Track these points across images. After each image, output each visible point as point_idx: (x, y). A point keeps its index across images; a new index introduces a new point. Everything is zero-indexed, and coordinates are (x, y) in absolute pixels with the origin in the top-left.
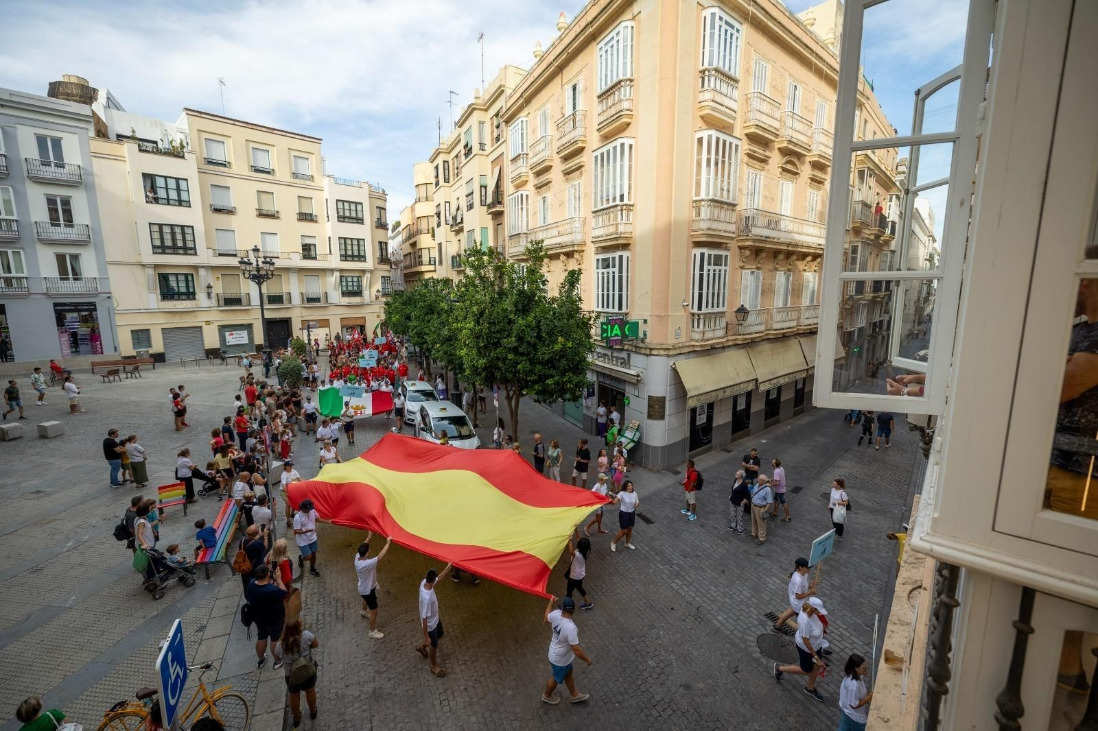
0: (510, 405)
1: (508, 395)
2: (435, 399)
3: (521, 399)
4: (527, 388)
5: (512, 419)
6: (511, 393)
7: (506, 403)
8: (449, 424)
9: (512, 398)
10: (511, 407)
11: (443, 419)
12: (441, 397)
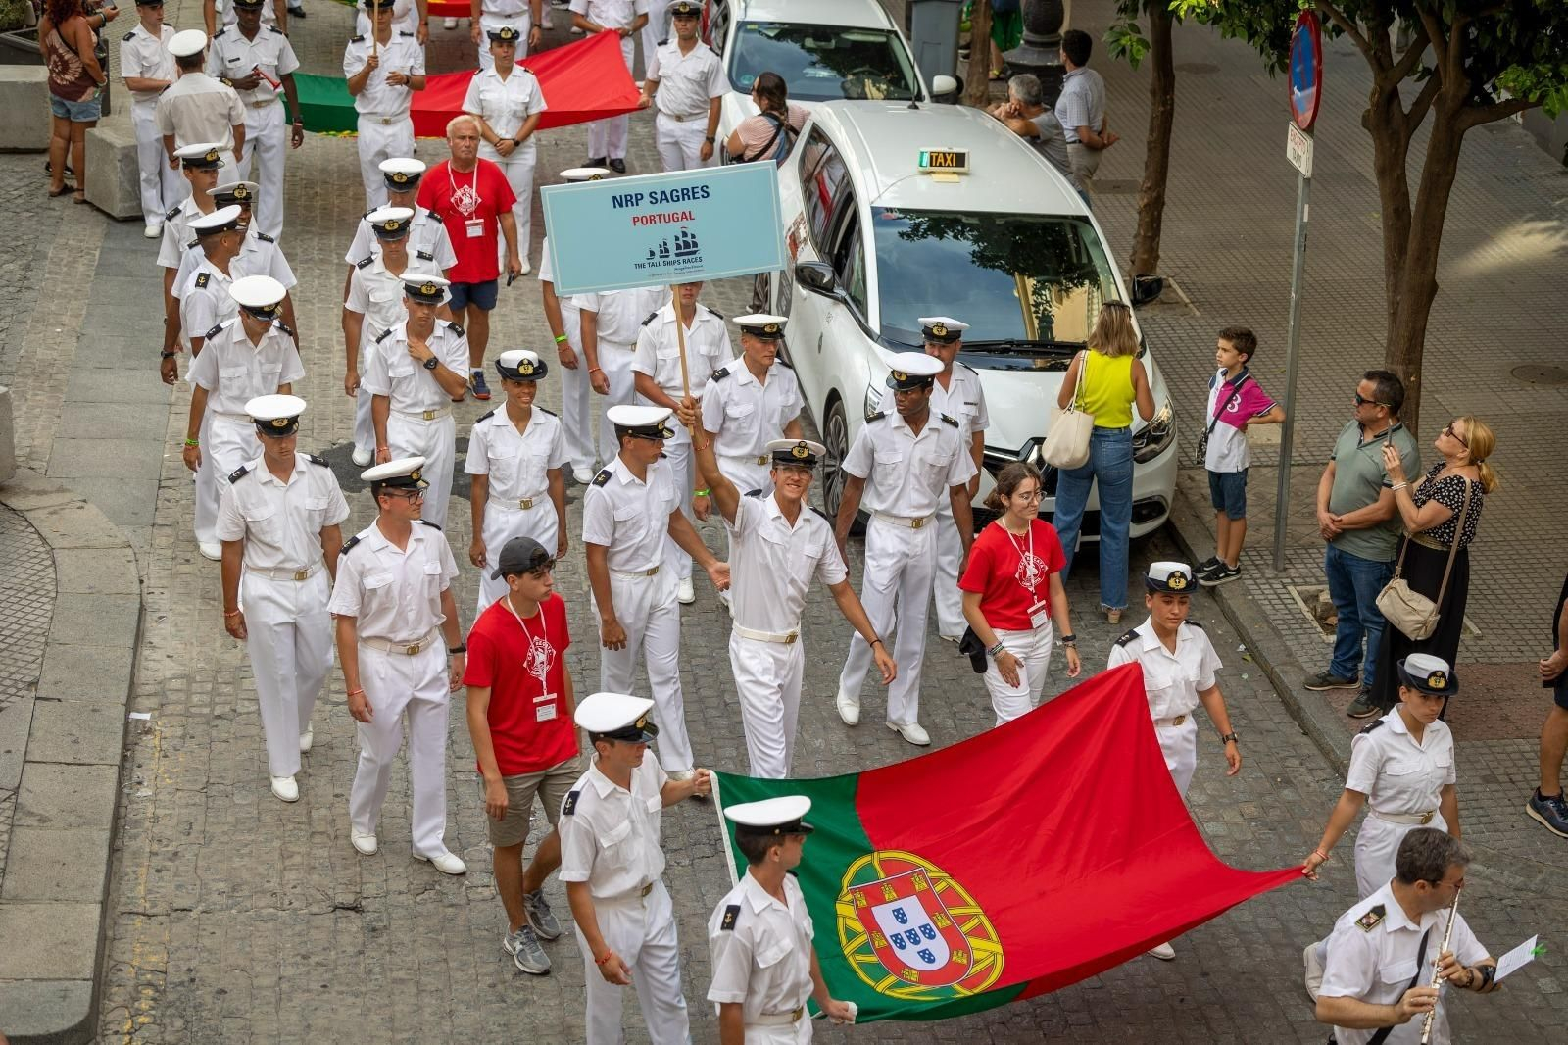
0: (1391, 167)
1: (1387, 98)
2: (899, 88)
3: (1476, 140)
4: (1526, 61)
5: (1394, 266)
6: (1410, 90)
7: (1364, 155)
8: (982, 259)
9: (1413, 120)
10: (1396, 192)
11: (942, 223)
12: (943, 83)
